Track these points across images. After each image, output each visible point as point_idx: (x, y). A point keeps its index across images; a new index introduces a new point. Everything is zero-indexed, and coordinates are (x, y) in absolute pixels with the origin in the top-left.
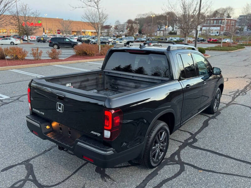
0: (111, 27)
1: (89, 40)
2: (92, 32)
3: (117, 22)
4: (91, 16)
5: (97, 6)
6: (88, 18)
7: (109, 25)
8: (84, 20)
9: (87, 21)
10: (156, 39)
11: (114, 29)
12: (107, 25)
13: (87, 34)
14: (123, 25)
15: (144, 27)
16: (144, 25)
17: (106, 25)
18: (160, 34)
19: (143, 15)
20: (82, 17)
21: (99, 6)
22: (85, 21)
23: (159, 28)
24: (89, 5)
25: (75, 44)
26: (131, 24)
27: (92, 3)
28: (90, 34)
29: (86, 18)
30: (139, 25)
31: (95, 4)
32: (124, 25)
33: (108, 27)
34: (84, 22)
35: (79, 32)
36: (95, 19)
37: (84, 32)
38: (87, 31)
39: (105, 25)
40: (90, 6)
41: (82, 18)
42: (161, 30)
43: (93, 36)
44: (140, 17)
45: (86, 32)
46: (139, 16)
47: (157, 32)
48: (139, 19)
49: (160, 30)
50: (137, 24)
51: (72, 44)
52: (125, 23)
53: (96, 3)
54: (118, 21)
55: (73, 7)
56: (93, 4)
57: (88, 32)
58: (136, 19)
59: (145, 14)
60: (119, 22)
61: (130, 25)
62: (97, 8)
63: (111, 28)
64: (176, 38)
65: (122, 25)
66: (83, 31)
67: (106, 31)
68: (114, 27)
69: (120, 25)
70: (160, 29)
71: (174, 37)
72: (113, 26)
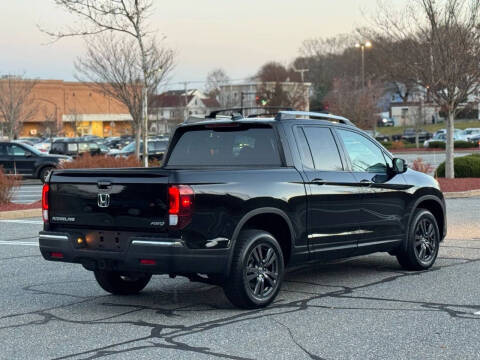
0: (191, 97)
1: (99, 150)
2: (106, 123)
3: (215, 74)
4: (112, 58)
5: (136, 28)
6: (100, 69)
7: (179, 92)
8: (86, 74)
9: (97, 77)
10: (387, 138)
11: (203, 106)
12: (171, 92)
13: (86, 131)
14: (240, 86)
15: (336, 91)
16: (336, 84)
17: (166, 90)
18: (403, 117)
19: (328, 41)
20: (78, 63)
21: (140, 26)
22: (88, 80)
23: (399, 92)
24: (109, 25)
25: (46, 163)
26: (274, 83)
27: (119, 17)
28: (97, 130)
29: (94, 68)
30: (309, 84)
31: (128, 20)
32: (248, 86)
33: (175, 99)
34: (85, 84)
35: (52, 124)
36: (127, 69)
37: (72, 125)
38: (86, 118)
39: (161, 90)
40: (111, 28)
41: (77, 67)
42: (409, 99)
43: (114, 138)
44: (314, 54)
45: (81, 122)
46: (309, 50)
47: (390, 110)
48: (311, 60)
49: (405, 103)
50: (300, 81)
51: (36, 164)
52: (253, 79)
53: (131, 18)
54: (218, 74)
55: (52, 35)
56: (122, 20)
57: (90, 123)
58: (299, 62)
59: (337, 41)
60: (222, 75)
61: (271, 86)
62: (135, 33)
63: (191, 105)
64: (469, 133)
65: (234, 86)
66: (65, 118)
67: (167, 115)
68: (204, 97)
69: (228, 87)
70: (405, 99)
71: (463, 129)
72: (199, 95)
